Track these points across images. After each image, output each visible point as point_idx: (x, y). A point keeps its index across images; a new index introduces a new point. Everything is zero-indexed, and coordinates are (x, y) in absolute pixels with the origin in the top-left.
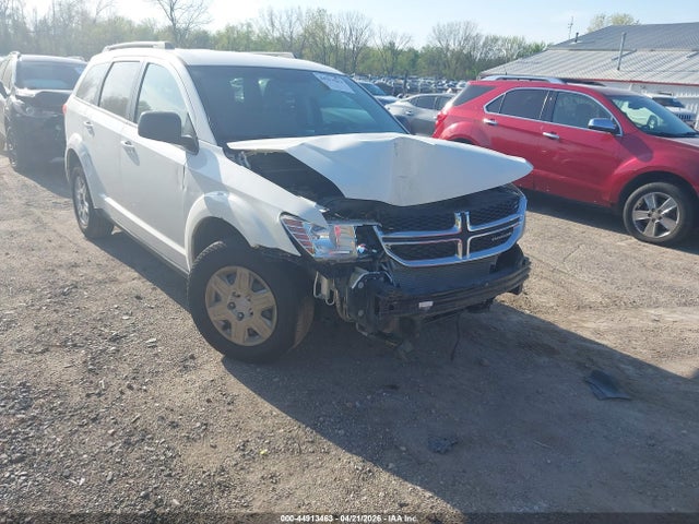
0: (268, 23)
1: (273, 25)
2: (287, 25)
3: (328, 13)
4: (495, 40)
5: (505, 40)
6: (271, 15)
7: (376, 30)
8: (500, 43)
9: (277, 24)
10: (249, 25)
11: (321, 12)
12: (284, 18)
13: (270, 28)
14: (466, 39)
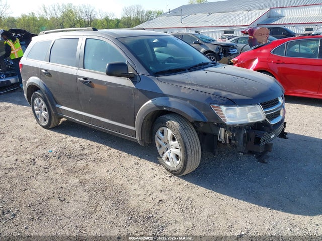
0: (44, 11)
1: (46, 12)
2: (54, 11)
3: (73, 5)
4: (151, 12)
5: (155, 12)
6: (44, 8)
7: (97, 11)
8: (153, 13)
9: (48, 11)
10: (33, 13)
11: (70, 5)
12: (51, 9)
13: (45, 14)
14: (138, 12)
